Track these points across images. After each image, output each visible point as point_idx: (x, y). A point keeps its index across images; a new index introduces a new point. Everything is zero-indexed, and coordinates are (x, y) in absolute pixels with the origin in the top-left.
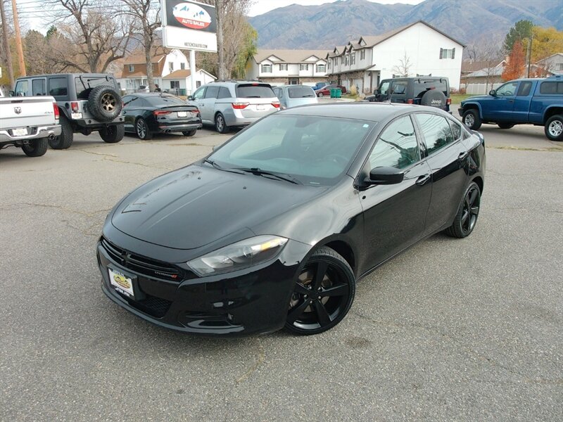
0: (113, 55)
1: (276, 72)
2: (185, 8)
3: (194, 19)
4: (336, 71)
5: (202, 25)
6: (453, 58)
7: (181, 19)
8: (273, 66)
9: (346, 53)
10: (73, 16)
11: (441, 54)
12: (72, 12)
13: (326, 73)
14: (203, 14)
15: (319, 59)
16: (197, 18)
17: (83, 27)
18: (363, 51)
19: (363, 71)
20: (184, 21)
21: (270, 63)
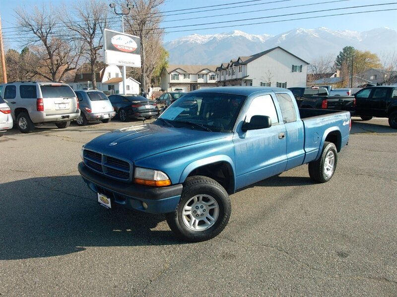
0: (68, 67)
1: (182, 79)
2: (119, 38)
3: (126, 45)
4: (222, 79)
5: (131, 49)
6: (301, 72)
7: (117, 45)
8: (180, 75)
9: (229, 68)
10: (41, 41)
11: (293, 69)
12: (40, 37)
13: (216, 81)
14: (132, 42)
15: (211, 71)
16: (128, 45)
17: (48, 48)
18: (240, 66)
19: (241, 79)
20: (119, 47)
21: (177, 74)
